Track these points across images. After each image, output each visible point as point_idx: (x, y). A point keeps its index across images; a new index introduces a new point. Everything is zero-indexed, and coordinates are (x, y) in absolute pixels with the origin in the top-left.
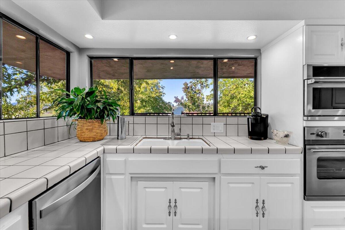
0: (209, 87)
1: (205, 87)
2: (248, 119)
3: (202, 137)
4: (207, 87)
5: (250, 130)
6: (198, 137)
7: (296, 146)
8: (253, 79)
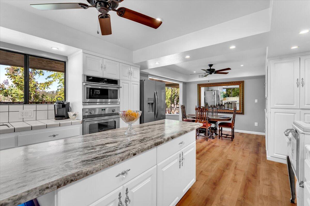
0: (43, 75)
1: (38, 73)
2: (55, 105)
3: (8, 123)
4: (41, 74)
5: (56, 114)
6: (2, 124)
7: (79, 120)
8: (64, 73)
